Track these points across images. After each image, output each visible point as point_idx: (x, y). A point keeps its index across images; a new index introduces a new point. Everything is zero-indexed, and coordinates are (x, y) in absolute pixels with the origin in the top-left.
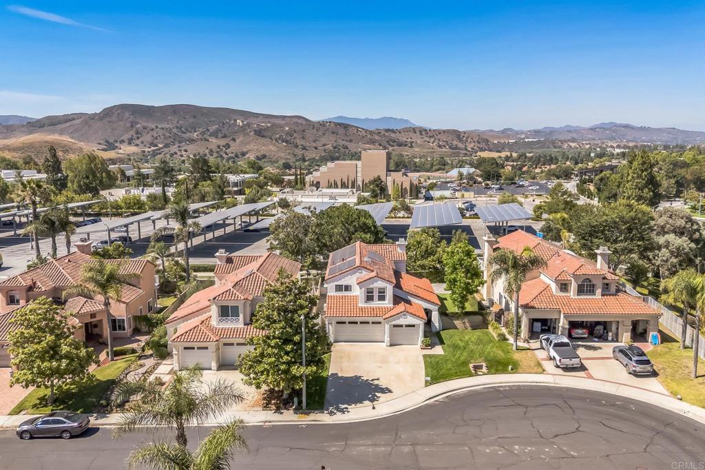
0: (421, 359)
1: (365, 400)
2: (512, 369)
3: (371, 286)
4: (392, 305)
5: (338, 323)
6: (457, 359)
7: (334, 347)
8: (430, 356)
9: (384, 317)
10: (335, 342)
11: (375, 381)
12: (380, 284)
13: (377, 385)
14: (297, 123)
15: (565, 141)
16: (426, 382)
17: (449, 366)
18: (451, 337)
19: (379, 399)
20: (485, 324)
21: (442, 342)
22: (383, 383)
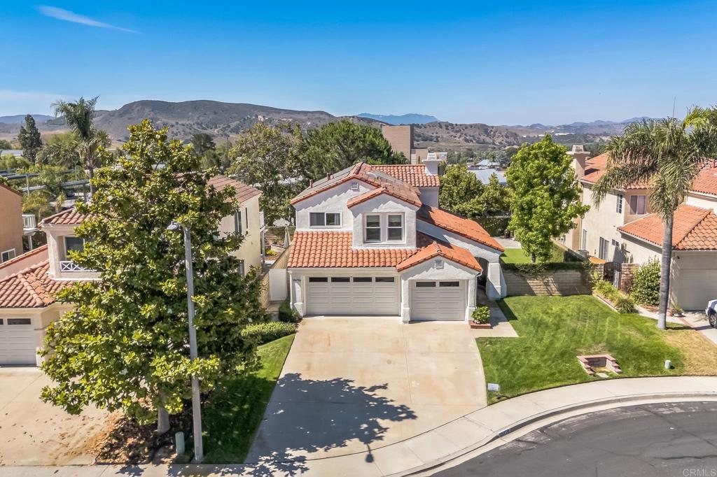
0: (474, 346)
1: (350, 437)
2: (672, 368)
3: (375, 210)
4: (413, 248)
5: (312, 280)
6: (548, 348)
7: (303, 324)
8: (491, 341)
9: (399, 267)
10: (308, 315)
11: (377, 392)
12: (390, 207)
13: (381, 401)
14: (320, 118)
15: (597, 135)
16: (490, 394)
17: (535, 360)
18: (526, 308)
19: (385, 434)
20: (585, 287)
21: (510, 316)
22: (394, 396)
